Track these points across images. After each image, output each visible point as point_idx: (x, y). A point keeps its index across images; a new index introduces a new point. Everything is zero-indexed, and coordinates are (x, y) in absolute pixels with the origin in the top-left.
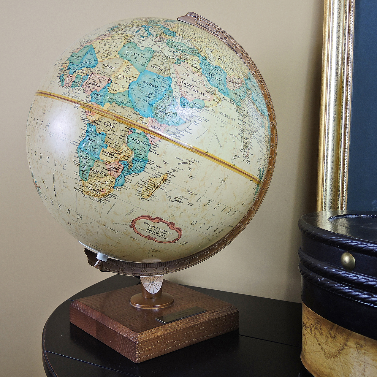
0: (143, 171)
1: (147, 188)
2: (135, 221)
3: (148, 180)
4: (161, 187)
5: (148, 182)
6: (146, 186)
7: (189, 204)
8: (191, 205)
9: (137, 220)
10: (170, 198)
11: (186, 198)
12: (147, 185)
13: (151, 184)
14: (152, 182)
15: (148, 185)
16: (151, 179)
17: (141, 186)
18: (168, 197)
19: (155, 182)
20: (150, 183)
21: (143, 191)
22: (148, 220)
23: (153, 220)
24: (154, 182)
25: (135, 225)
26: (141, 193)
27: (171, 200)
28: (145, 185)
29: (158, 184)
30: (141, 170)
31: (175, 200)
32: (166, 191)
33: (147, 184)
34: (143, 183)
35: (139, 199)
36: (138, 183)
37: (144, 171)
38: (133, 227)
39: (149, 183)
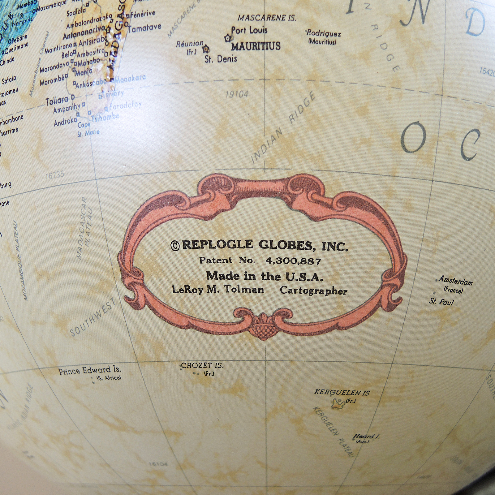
0: (34, 11)
1: (80, 64)
2: (132, 259)
3: (69, 31)
4: (134, 22)
5: (71, 41)
6: (72, 61)
7: (317, 38)
8: (331, 39)
9: (133, 251)
10: (206, 49)
11: (280, 13)
12: (75, 52)
13: (86, 37)
14: (87, 27)
15: (80, 50)
16: (79, 18)
17: (56, 73)
18: (192, 48)
19: (99, 19)
20: (82, 33)
21: (73, 90)
22: (176, 216)
23: (197, 204)
24: (92, 21)
25: (144, 286)
26: (69, 103)
27: (214, 58)
28: (69, 59)
29: (116, 19)
30: (26, 17)
31: (234, 47)
32: (166, 28)
33: (73, 48)
34: (55, 58)
35: (79, 135)
36: (42, 70)
37: (38, 9)
38: (147, 303)
39: (78, 39)
